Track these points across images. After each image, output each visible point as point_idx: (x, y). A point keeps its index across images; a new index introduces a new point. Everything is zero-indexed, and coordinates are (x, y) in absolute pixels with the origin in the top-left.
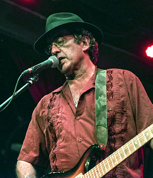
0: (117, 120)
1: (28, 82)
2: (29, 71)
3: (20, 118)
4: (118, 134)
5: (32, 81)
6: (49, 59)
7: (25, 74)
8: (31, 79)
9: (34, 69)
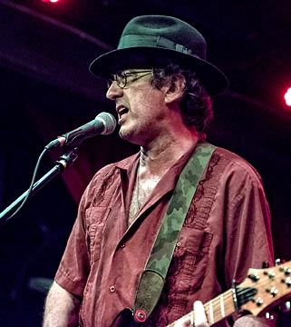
0: (186, 266)
1: (58, 164)
2: (59, 143)
3: (44, 228)
4: (181, 292)
5: (66, 161)
6: (97, 118)
7: (52, 148)
8: (64, 157)
9: (69, 139)
